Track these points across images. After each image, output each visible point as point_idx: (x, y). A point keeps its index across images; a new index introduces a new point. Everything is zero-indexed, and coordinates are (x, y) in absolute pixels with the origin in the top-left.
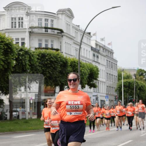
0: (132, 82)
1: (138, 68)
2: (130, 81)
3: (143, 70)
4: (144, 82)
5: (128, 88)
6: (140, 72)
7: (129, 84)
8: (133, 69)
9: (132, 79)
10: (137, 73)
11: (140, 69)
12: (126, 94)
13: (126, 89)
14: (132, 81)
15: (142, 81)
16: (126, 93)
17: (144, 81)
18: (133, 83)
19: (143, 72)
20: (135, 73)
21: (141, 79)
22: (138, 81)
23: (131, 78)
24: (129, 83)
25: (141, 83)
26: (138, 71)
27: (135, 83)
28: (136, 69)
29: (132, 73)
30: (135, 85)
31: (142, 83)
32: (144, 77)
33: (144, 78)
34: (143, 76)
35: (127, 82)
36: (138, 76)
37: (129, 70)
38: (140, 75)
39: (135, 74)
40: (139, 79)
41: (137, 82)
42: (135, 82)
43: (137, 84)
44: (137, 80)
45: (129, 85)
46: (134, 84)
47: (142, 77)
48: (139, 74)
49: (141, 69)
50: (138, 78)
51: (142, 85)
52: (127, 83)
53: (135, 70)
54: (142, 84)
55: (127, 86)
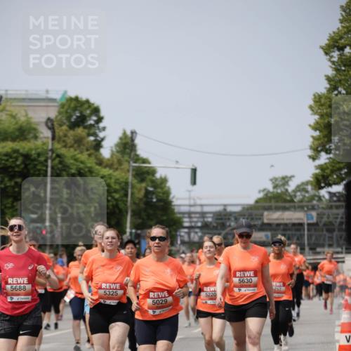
0: (39, 155)
1: (66, 92)
2: (31, 150)
3: (87, 101)
4: (90, 155)
5: (19, 180)
6: (75, 109)
7: (23, 162)
8: (43, 95)
9: (39, 143)
10: (60, 113)
11: (71, 99)
12: (13, 207)
13: (13, 183)
14: (39, 150)
15: (81, 152)
16: (10, 200)
17: (92, 151)
18: (42, 159)
19: (88, 112)
20: (53, 113)
21: (79, 141)
22: (63, 151)
23: (36, 137)
24: (27, 157)
25: (76, 160)
26: (62, 106)
27: (53, 160)
28: (58, 96)
29: (39, 116)
30: (52, 168)
31: (84, 157)
32: (89, 135)
33: (92, 138)
34: (85, 127)
35: (16, 151)
36: (65, 127)
37: (23, 100)
38: (73, 126)
39: (49, 119)
40: (70, 141)
41: (58, 156)
42: (50, 153)
43: (61, 162)
44: (57, 146)
45: (26, 166)
46: (46, 161)
47: (80, 131)
48: (69, 118)
49: (77, 99)
50: (65, 136)
51: (82, 166)
52: (17, 159)
53: (53, 100)
54: (82, 162)
55: (17, 169)
